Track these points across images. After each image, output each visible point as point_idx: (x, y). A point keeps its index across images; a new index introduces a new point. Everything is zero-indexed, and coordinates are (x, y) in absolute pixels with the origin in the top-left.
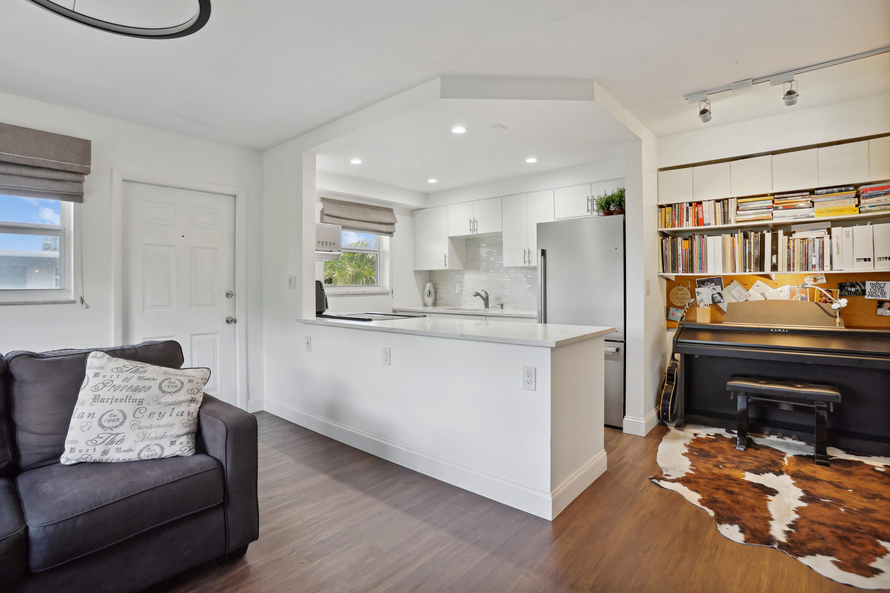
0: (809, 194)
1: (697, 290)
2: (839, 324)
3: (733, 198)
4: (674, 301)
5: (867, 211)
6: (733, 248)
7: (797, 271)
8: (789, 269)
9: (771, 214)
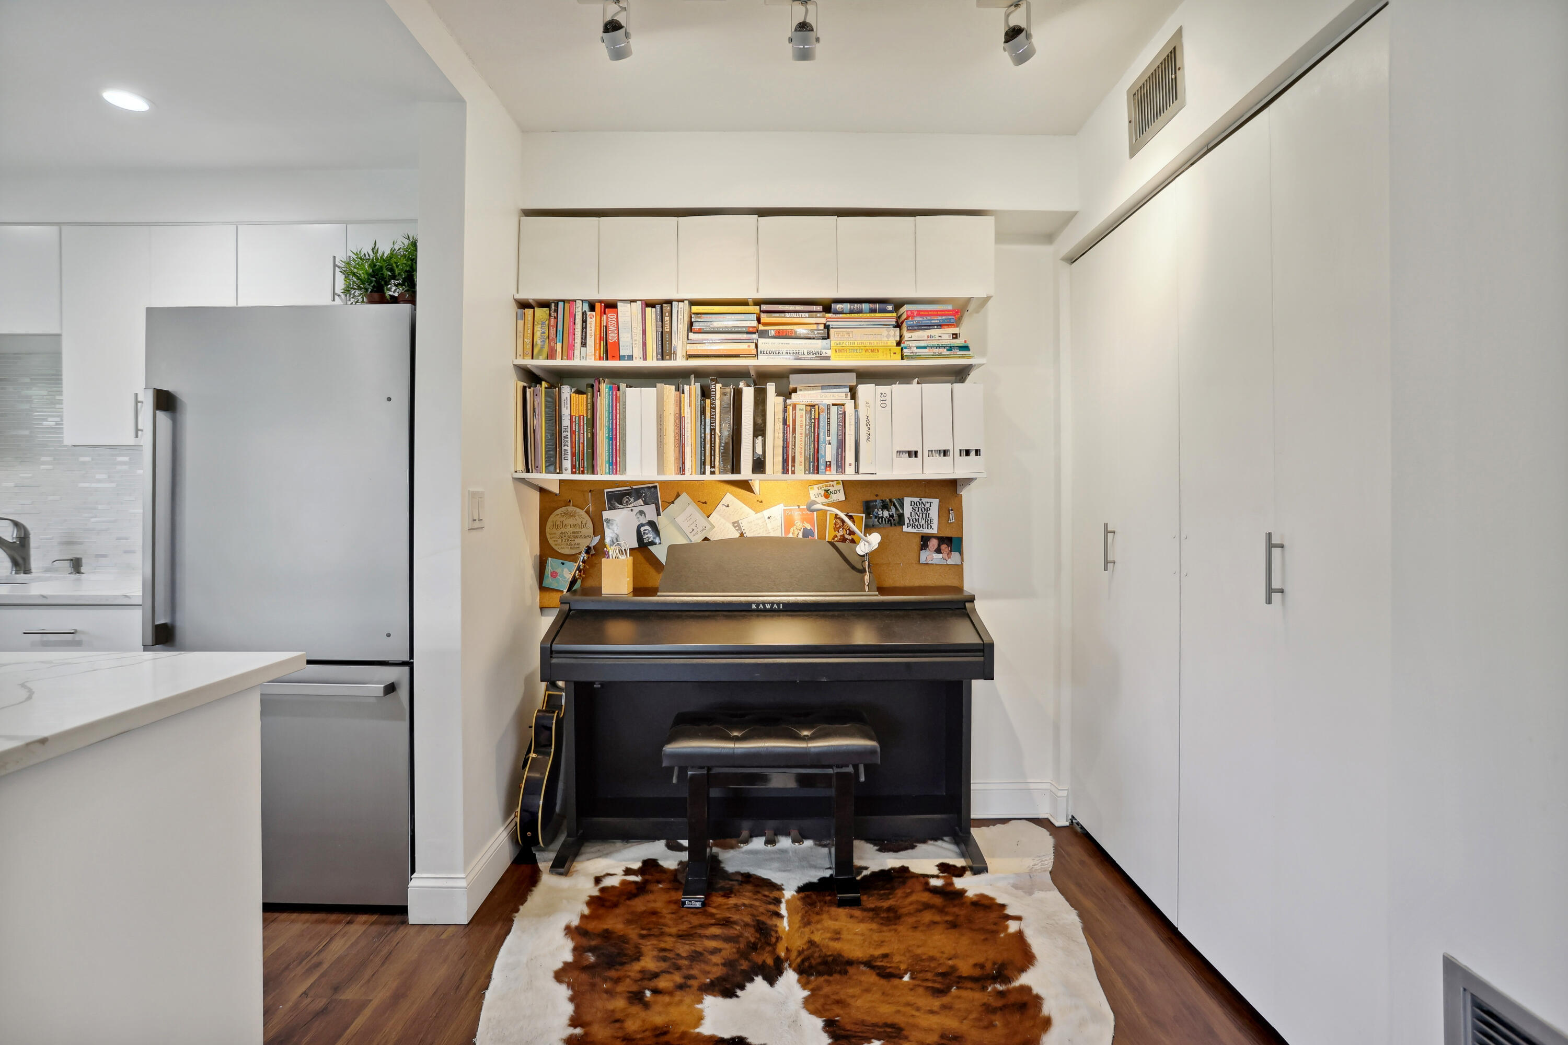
0: (821, 310)
1: (606, 514)
2: (868, 585)
3: (682, 301)
4: (556, 543)
5: (914, 355)
6: (680, 419)
7: (800, 474)
8: (785, 471)
9: (753, 346)
